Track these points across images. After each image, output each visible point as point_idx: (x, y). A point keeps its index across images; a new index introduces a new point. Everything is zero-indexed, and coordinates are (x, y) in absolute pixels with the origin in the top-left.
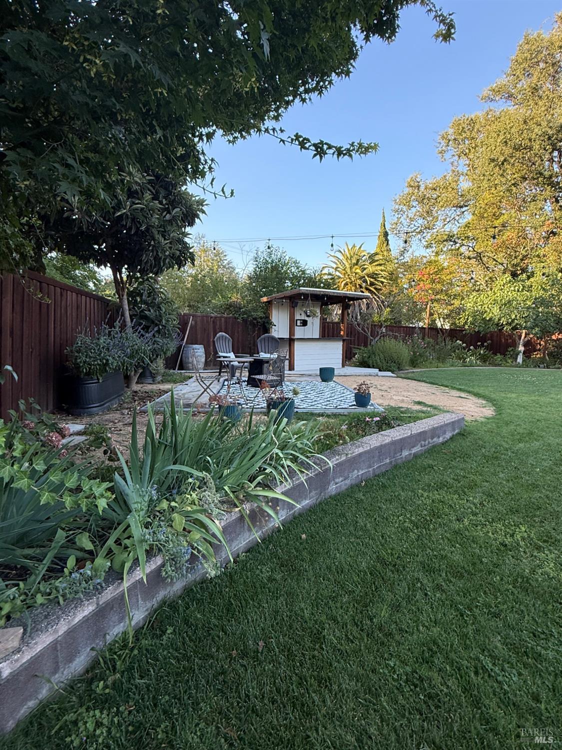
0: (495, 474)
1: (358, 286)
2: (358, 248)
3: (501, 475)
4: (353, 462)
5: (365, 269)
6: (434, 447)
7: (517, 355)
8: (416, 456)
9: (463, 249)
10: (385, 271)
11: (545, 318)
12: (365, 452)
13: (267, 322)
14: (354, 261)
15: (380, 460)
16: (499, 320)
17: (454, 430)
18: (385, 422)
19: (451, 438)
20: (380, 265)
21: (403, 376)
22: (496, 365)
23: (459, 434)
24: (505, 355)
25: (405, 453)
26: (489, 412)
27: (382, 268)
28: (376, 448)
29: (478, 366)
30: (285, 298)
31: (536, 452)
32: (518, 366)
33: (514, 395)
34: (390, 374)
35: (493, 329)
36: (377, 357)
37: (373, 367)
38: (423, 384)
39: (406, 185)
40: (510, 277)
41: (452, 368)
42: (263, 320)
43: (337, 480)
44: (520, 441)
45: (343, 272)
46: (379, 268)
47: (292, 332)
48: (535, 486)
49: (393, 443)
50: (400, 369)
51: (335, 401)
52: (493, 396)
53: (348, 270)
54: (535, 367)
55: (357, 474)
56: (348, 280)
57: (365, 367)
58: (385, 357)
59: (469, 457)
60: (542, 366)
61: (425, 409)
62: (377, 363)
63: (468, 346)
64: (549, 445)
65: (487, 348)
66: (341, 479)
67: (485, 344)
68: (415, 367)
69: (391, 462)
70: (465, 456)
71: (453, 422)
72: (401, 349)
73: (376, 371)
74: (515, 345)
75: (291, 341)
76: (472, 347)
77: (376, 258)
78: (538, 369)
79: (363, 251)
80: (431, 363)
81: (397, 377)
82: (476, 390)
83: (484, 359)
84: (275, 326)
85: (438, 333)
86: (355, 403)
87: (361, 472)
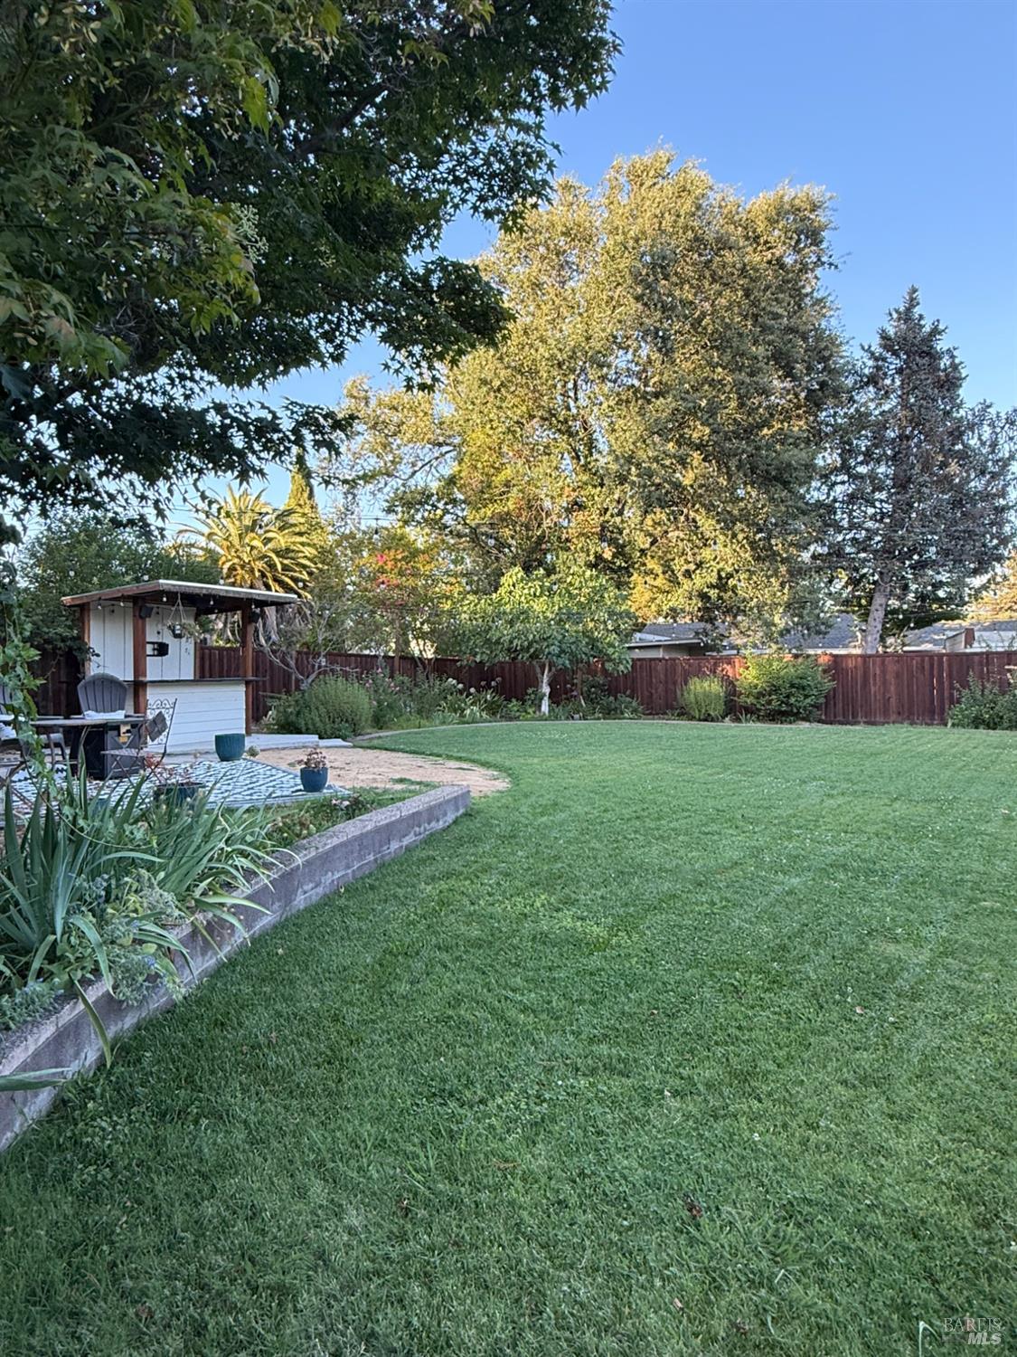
0: (513, 854)
1: (257, 574)
2: (253, 498)
3: (520, 853)
4: (326, 860)
5: (270, 540)
6: (432, 835)
7: (541, 699)
8: (408, 849)
9: (448, 519)
10: (309, 545)
11: (573, 640)
12: (342, 845)
13: (79, 649)
14: (247, 522)
15: (361, 858)
16: (511, 642)
17: (457, 809)
18: (357, 806)
19: (455, 822)
20: (301, 534)
21: (365, 744)
22: (511, 719)
23: (466, 815)
24: (524, 702)
25: (394, 845)
26: (503, 784)
27: (303, 539)
28: (356, 839)
29: (485, 721)
30: (124, 598)
31: (562, 824)
32: (543, 718)
33: (536, 761)
34: (339, 742)
35: (503, 657)
36: (314, 712)
37: (308, 732)
38: (400, 754)
39: (345, 392)
40: (522, 574)
41: (443, 727)
42: (69, 643)
43: (306, 888)
44: (542, 814)
45: (226, 543)
46: (299, 539)
47: (139, 667)
48: (557, 858)
49: (378, 830)
50: (356, 733)
51: (263, 788)
52: (507, 763)
53: (236, 541)
54: (567, 718)
55: (331, 878)
56: (236, 561)
57: (291, 733)
58: (328, 712)
59: (480, 840)
60: (577, 716)
61: (413, 787)
62: (314, 725)
63: (466, 689)
64: (576, 815)
65: (496, 690)
66: (311, 885)
67: (493, 683)
68: (381, 728)
69: (376, 860)
70: (475, 840)
71: (456, 798)
72: (357, 696)
73: (315, 738)
74: (536, 683)
75: (138, 686)
76: (472, 690)
77: (293, 519)
78: (571, 722)
79: (266, 504)
80: (409, 720)
81: (354, 747)
82: (484, 757)
83: (493, 709)
84: (98, 655)
85: (417, 666)
86: (301, 787)
87: (337, 875)
